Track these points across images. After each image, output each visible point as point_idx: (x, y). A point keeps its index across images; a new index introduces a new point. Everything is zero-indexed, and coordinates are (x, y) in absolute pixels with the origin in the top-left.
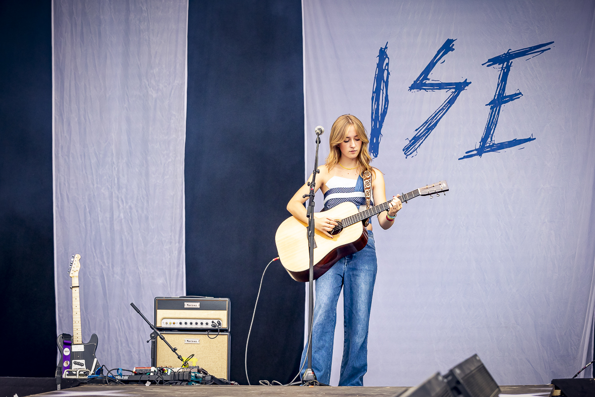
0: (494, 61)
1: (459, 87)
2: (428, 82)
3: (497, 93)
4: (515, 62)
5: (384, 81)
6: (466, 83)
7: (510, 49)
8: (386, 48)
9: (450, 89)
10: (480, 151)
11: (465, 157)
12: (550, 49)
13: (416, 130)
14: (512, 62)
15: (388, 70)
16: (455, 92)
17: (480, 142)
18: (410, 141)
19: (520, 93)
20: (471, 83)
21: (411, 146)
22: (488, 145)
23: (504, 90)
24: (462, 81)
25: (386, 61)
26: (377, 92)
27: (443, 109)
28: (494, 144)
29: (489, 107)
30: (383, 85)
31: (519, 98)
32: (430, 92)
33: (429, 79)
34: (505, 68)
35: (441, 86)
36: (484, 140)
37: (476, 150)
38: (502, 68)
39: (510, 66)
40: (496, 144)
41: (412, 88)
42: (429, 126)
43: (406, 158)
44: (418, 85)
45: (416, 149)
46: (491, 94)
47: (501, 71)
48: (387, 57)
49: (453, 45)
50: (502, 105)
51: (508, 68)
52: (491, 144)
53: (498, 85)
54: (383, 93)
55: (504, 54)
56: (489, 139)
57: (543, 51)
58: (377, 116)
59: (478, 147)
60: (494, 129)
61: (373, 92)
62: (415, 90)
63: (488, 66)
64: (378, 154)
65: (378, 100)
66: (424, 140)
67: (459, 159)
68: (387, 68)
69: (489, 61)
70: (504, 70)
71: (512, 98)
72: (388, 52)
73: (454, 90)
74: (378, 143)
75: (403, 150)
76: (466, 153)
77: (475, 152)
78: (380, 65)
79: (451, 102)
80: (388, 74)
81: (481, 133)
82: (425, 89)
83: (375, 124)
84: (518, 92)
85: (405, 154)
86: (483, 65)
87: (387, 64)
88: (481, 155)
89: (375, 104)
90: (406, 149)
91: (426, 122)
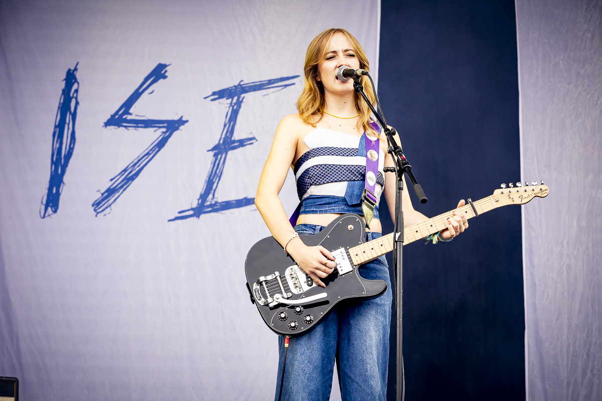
0: (221, 94)
1: (173, 126)
2: (129, 117)
3: (223, 136)
4: (249, 97)
5: (70, 113)
6: (181, 122)
7: (242, 81)
8: (76, 69)
9: (160, 127)
10: (198, 211)
11: (177, 218)
12: (294, 84)
13: (111, 180)
14: (244, 97)
15: (76, 98)
16: (165, 133)
17: (199, 200)
18: (103, 194)
19: (254, 138)
20: (187, 121)
21: (103, 200)
22: (208, 203)
23: (232, 132)
24: (176, 118)
25: (75, 87)
26: (60, 127)
27: (148, 154)
28: (216, 202)
29: (212, 153)
30: (68, 118)
31: (252, 144)
32: (132, 131)
33: (131, 114)
34: (235, 104)
35: (148, 124)
36: (203, 197)
37: (192, 209)
38: (231, 103)
39: (242, 102)
40: (219, 203)
41: (108, 124)
42: (129, 176)
43: (96, 216)
44: (117, 120)
45: (110, 206)
46: (216, 136)
47: (230, 107)
48: (76, 81)
49: (166, 71)
50: (230, 153)
51: (239, 103)
52: (213, 202)
53: (225, 125)
54: (69, 128)
55: (235, 86)
56: (211, 196)
57: (286, 86)
58: (59, 159)
59: (195, 205)
60: (218, 183)
61: (56, 127)
62: (112, 127)
63: (212, 100)
64: (58, 208)
65: (61, 136)
66: (122, 193)
67: (169, 221)
68: (75, 95)
69: (214, 94)
70: (233, 107)
71: (242, 143)
72: (78, 75)
73: (164, 130)
74: (58, 194)
75: (93, 205)
76: (180, 212)
77: (191, 212)
78: (66, 92)
79: (161, 144)
80: (77, 103)
81: (200, 187)
82: (126, 127)
83: (56, 169)
84: (251, 136)
85: (95, 210)
86: (205, 98)
87: (76, 91)
88: (198, 216)
89: (57, 142)
90: (97, 205)
91: (125, 170)
